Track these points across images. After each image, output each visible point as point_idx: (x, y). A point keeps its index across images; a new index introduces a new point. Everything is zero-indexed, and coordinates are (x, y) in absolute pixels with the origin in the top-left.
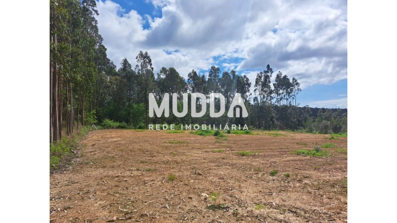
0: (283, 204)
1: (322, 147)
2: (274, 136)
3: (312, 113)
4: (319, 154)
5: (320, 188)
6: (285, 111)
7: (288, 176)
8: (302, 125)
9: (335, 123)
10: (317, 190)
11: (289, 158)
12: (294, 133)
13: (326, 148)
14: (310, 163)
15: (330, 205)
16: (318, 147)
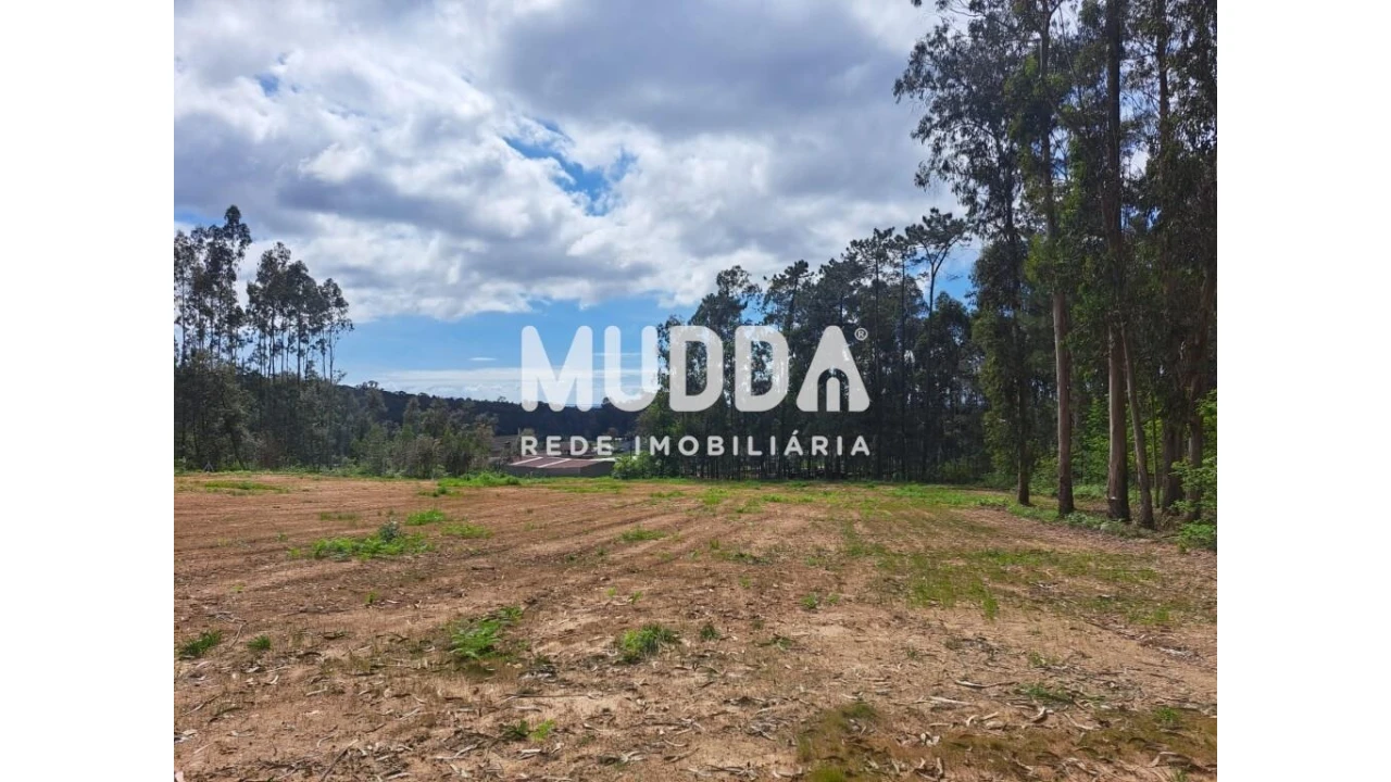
0: (221, 767)
1: (406, 524)
2: (234, 494)
3: (386, 409)
4: (392, 548)
5: (377, 667)
6: (287, 398)
7: (264, 645)
8: (351, 453)
9: (454, 444)
10: (366, 675)
11: (283, 573)
12: (317, 480)
13: (420, 524)
14: (358, 582)
15: (401, 716)
16: (391, 525)
